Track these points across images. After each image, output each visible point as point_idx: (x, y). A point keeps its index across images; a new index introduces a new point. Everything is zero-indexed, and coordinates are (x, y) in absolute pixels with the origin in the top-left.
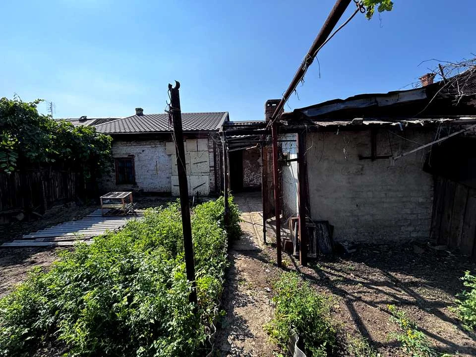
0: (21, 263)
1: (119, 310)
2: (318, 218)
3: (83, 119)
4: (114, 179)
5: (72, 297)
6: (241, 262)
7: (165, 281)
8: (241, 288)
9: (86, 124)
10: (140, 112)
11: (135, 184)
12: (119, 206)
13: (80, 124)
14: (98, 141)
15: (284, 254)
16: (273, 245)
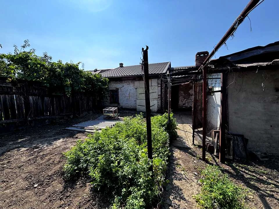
0: (73, 137)
1: (114, 167)
2: (235, 133)
3: (96, 71)
4: (109, 101)
5: (93, 156)
6: (177, 154)
7: (135, 157)
8: (177, 169)
9: (97, 73)
10: (121, 65)
11: (119, 104)
12: (111, 115)
13: (95, 73)
14: (102, 81)
15: (207, 153)
16: (199, 147)
